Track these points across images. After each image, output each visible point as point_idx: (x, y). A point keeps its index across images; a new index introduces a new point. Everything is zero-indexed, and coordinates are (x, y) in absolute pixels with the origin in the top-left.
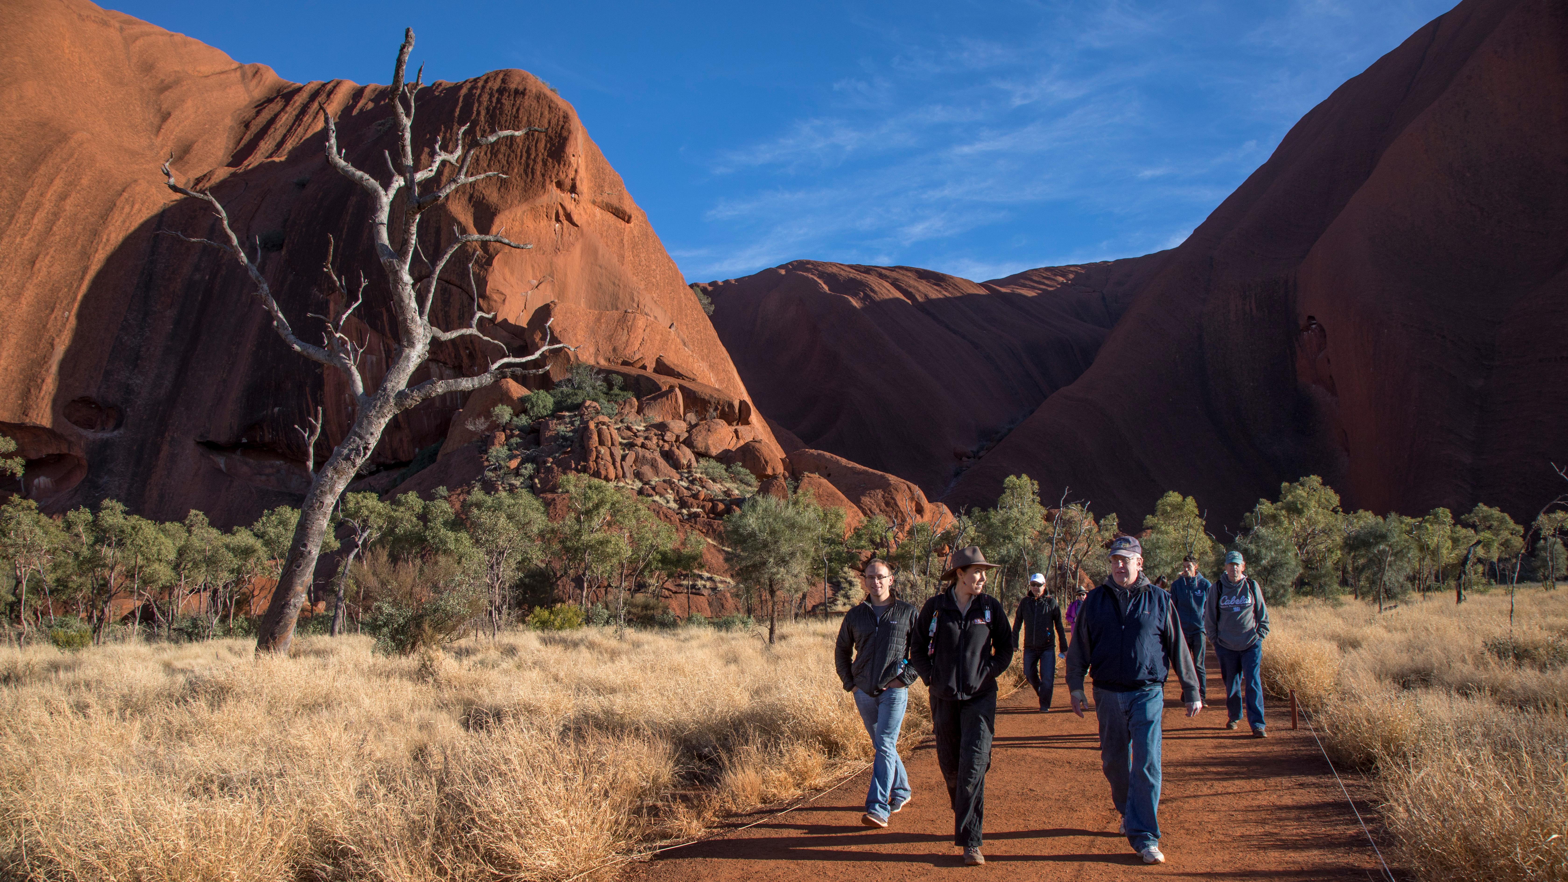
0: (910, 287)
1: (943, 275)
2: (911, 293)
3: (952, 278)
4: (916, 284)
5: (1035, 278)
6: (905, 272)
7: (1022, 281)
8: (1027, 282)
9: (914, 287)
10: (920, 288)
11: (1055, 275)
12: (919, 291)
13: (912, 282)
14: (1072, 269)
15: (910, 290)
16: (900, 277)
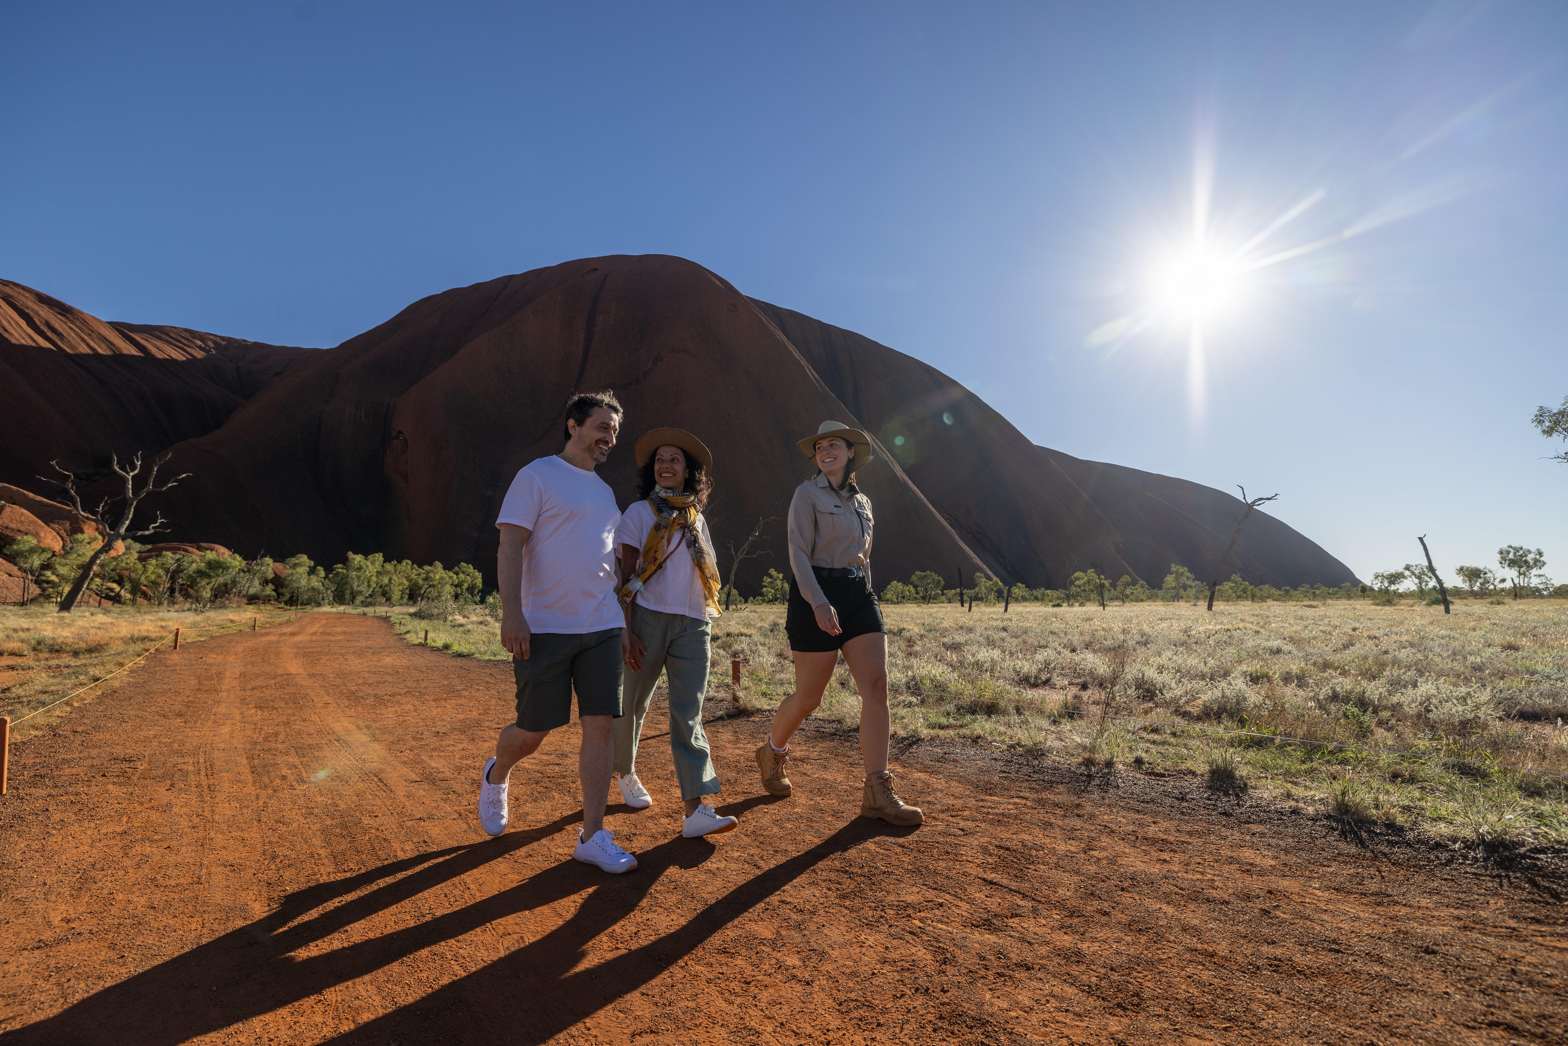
0: (28, 308)
1: (71, 307)
2: (28, 314)
3: (82, 313)
4: (36, 307)
5: (172, 335)
6: (21, 291)
7: (158, 333)
8: (163, 336)
9: (33, 310)
10: (41, 313)
11: (194, 338)
12: (39, 316)
13: (30, 304)
14: (211, 337)
15: (27, 311)
16: (15, 295)
